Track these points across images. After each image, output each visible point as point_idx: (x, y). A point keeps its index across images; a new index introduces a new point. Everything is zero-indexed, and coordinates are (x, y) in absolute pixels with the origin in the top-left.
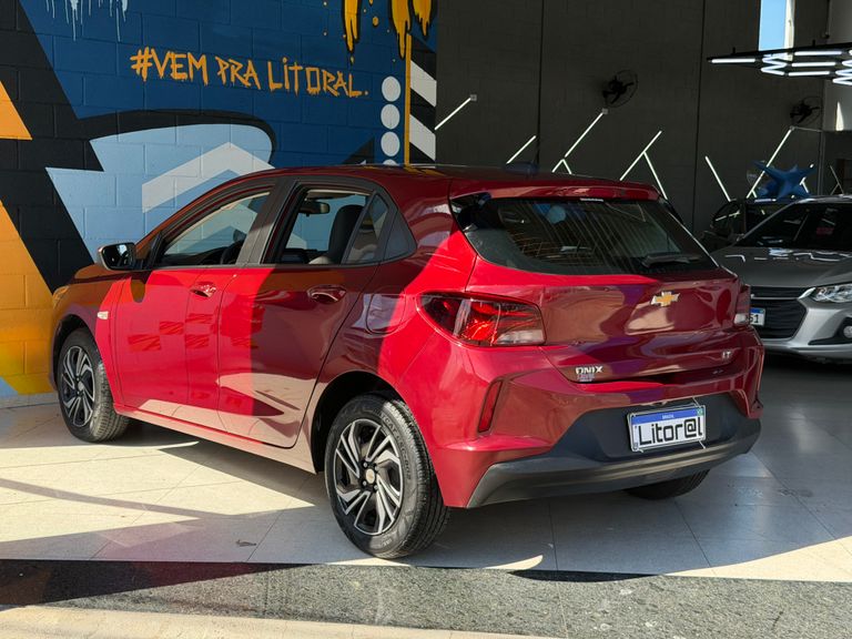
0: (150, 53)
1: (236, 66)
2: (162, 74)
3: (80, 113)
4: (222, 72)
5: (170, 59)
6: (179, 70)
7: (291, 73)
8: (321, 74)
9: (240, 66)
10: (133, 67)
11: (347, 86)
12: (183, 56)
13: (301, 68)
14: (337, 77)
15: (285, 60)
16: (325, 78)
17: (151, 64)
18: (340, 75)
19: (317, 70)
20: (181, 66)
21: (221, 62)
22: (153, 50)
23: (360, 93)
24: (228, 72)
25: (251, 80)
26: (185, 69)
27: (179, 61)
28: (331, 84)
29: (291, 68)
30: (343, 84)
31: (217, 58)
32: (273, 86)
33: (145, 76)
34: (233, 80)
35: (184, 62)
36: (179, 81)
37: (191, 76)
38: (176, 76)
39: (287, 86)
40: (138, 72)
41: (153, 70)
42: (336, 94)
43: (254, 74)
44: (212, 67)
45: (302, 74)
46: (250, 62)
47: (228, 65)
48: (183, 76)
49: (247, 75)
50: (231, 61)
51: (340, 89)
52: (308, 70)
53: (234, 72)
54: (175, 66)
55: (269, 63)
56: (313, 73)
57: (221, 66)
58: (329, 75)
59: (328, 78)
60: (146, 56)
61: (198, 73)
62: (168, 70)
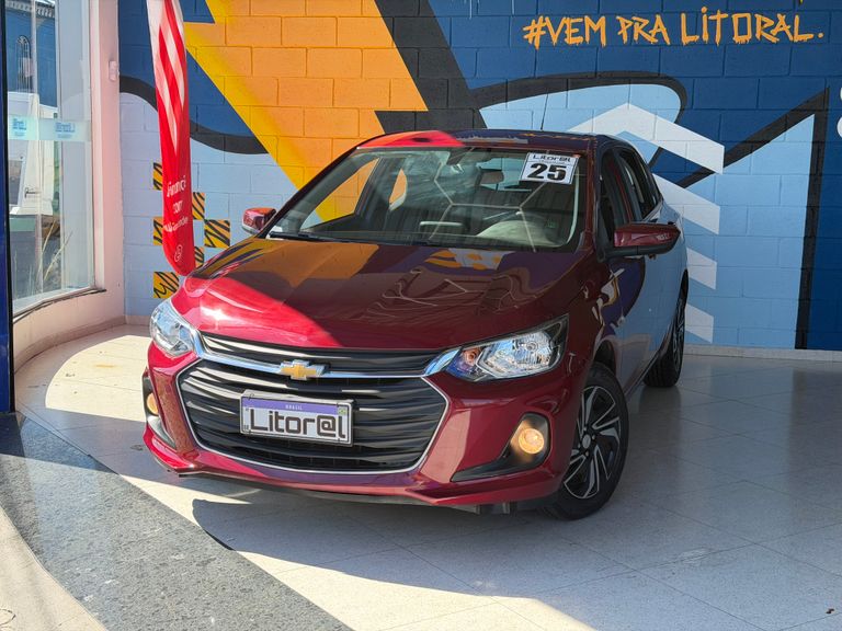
0: (544, 21)
1: (641, 23)
2: (555, 40)
3: (472, 84)
4: (624, 32)
5: (565, 25)
6: (574, 35)
7: (712, 24)
8: (754, 20)
9: (646, 22)
10: (526, 37)
11: (792, 30)
12: (581, 20)
13: (726, 16)
14: (776, 21)
15: (704, 9)
16: (759, 23)
17: (544, 32)
18: (781, 18)
19: (748, 15)
20: (577, 30)
21: (622, 21)
22: (547, 19)
23: (812, 36)
24: (631, 31)
25: (659, 35)
26: (582, 33)
27: (574, 26)
28: (768, 30)
29: (710, 18)
30: (786, 28)
31: (618, 18)
32: (686, 39)
33: (537, 44)
34: (636, 38)
35: (581, 26)
36: (573, 46)
37: (587, 39)
38: (570, 40)
39: (706, 37)
40: (530, 41)
41: (546, 38)
42: (774, 40)
43: (663, 30)
44: (613, 27)
45: (727, 24)
46: (658, 17)
47: (630, 23)
48: (579, 40)
49: (653, 32)
50: (635, 18)
51: (782, 35)
52: (736, 17)
53: (638, 30)
54: (569, 31)
55: (683, 16)
56: (743, 22)
57: (622, 25)
58: (765, 19)
59: (763, 23)
60: (541, 24)
61: (595, 35)
62: (563, 36)
